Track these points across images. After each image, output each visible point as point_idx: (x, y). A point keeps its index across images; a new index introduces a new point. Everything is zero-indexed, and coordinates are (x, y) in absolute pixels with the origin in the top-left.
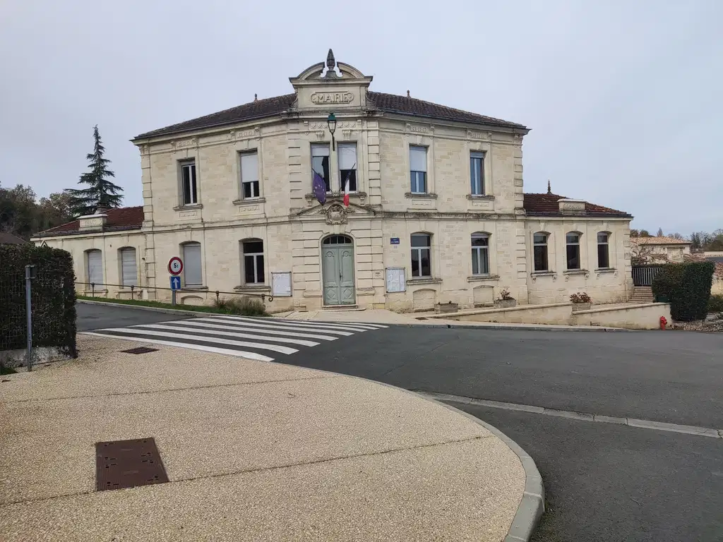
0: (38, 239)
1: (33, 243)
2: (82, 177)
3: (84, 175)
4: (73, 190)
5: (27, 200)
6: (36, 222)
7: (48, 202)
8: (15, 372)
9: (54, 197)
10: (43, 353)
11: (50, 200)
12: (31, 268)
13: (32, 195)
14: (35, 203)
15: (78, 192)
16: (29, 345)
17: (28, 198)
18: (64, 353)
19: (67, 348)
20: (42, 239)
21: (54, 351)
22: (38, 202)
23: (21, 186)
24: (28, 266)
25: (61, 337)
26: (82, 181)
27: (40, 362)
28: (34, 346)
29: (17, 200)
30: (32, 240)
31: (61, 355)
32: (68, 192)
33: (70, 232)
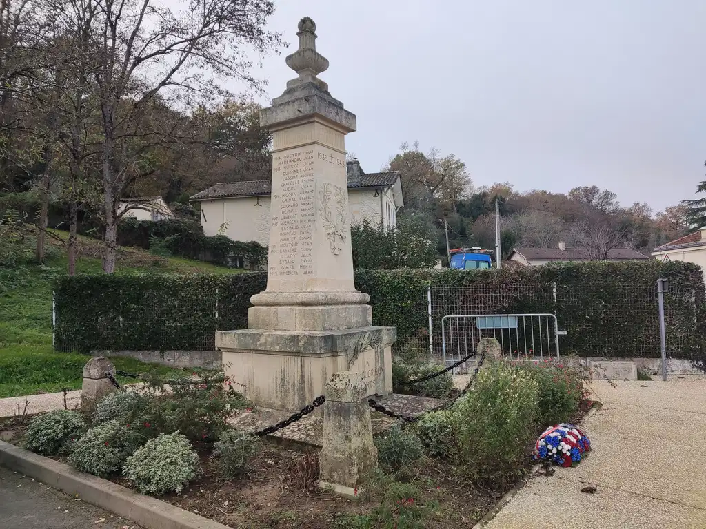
0: (659, 253)
1: (654, 257)
2: (700, 186)
3: (701, 184)
4: (690, 201)
5: (643, 216)
6: (653, 237)
7: (664, 216)
8: (651, 380)
9: (670, 210)
10: (676, 365)
11: (666, 213)
12: (663, 282)
13: (647, 211)
14: (651, 218)
15: (696, 202)
16: (664, 355)
17: (644, 214)
18: (698, 368)
19: (701, 363)
20: (663, 253)
21: (687, 364)
22: (653, 217)
23: (638, 203)
24: (660, 280)
25: (694, 351)
26: (700, 190)
27: (673, 373)
28: (667, 357)
29: (634, 217)
30: (653, 254)
31: (695, 369)
32: (684, 204)
33: (691, 244)
